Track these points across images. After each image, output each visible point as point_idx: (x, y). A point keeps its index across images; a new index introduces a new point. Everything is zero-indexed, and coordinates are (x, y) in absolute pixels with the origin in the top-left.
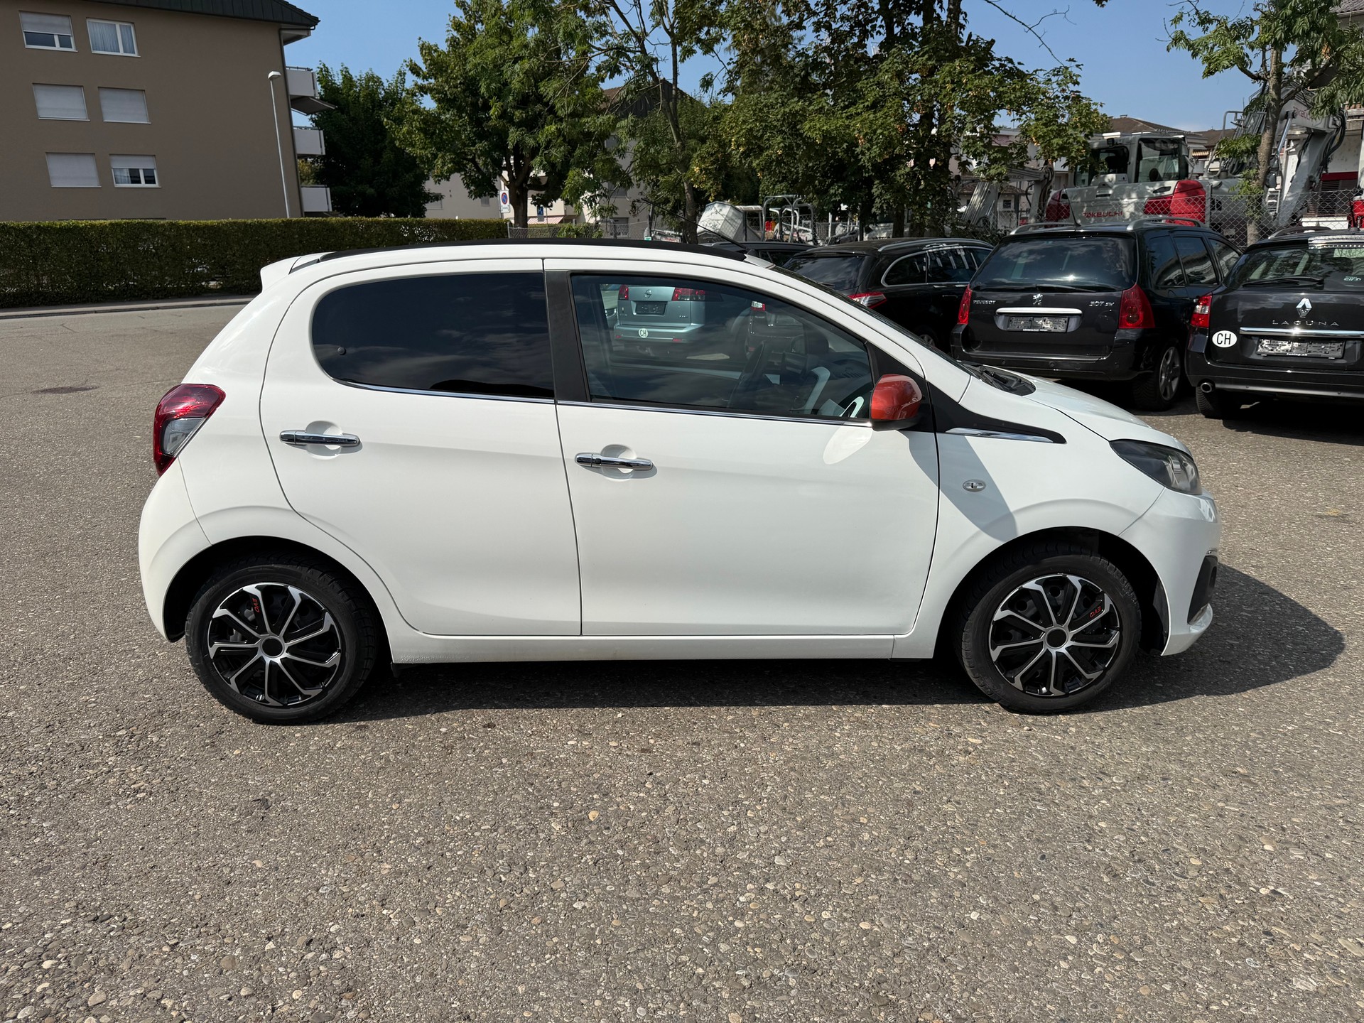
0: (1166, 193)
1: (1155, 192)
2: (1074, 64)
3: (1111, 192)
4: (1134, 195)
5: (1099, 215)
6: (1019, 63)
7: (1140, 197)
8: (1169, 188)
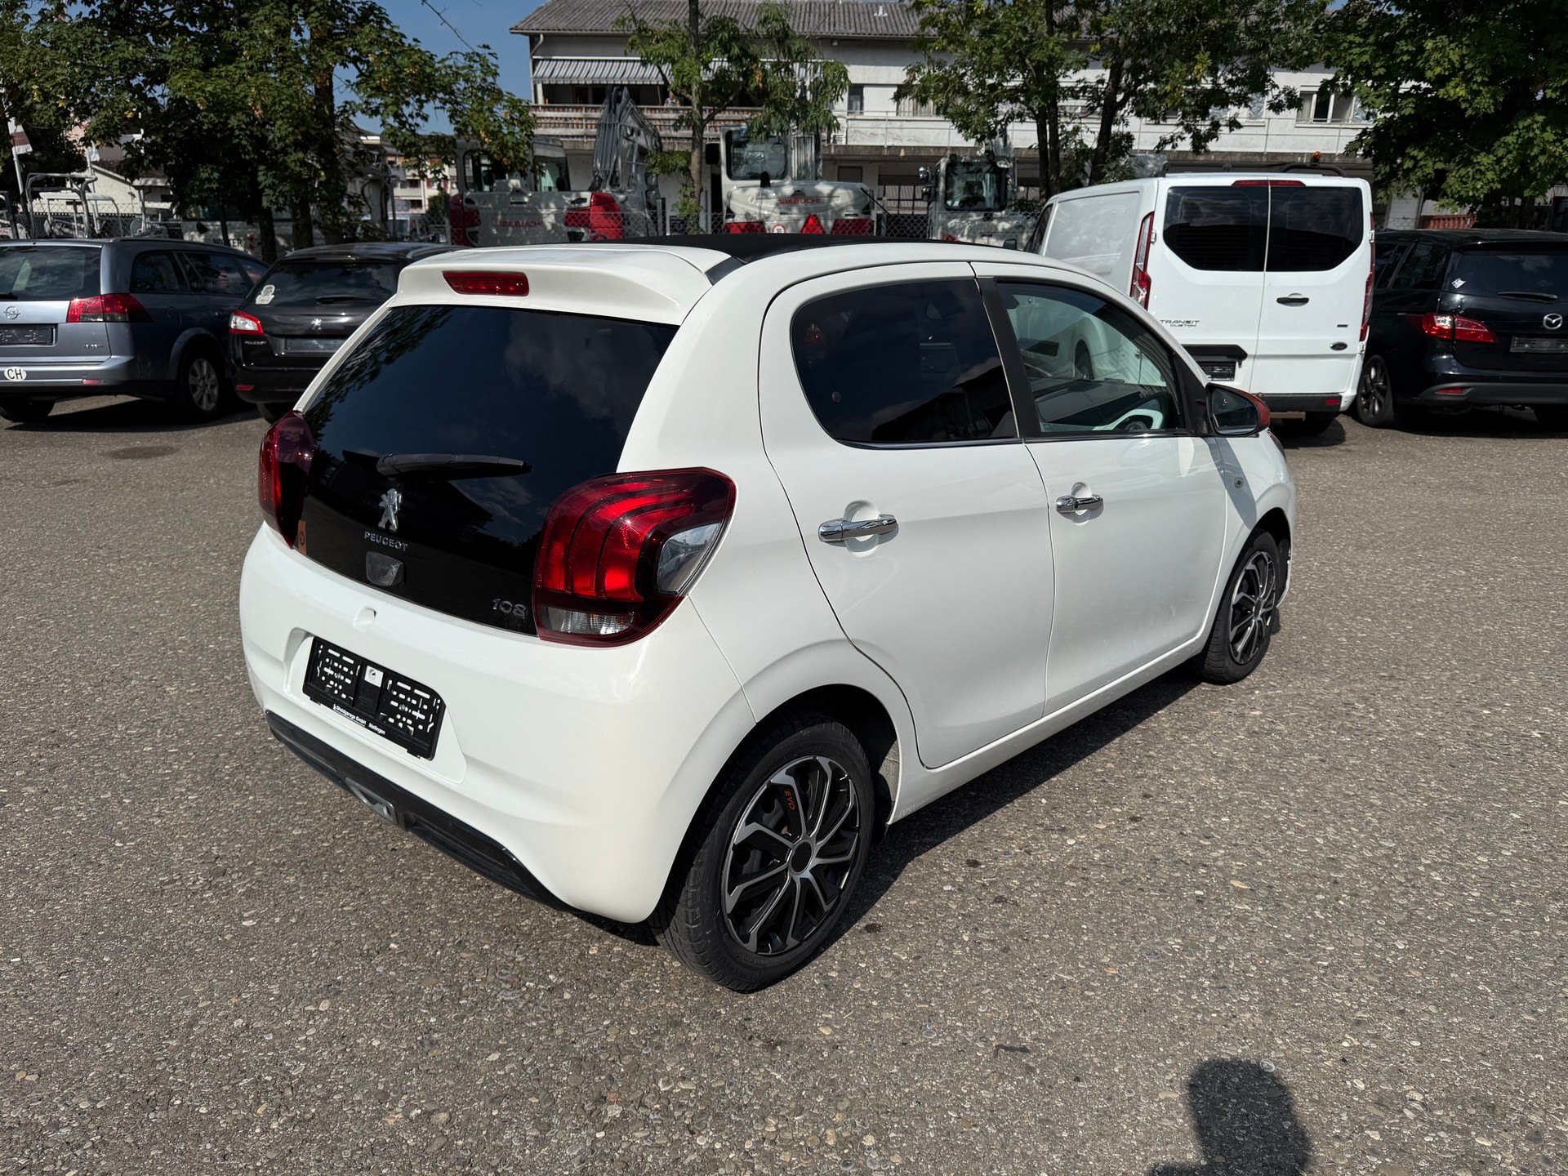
0: (583, 205)
1: (573, 202)
2: (487, 51)
3: (526, 200)
4: (552, 205)
5: (517, 224)
6: (415, 40)
7: (559, 208)
8: (584, 200)
